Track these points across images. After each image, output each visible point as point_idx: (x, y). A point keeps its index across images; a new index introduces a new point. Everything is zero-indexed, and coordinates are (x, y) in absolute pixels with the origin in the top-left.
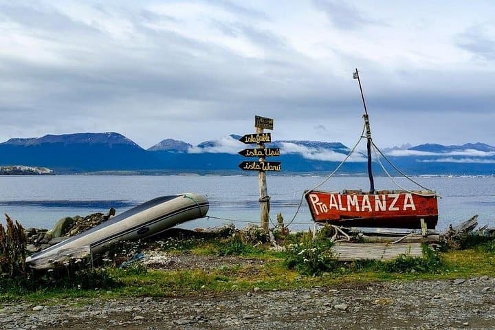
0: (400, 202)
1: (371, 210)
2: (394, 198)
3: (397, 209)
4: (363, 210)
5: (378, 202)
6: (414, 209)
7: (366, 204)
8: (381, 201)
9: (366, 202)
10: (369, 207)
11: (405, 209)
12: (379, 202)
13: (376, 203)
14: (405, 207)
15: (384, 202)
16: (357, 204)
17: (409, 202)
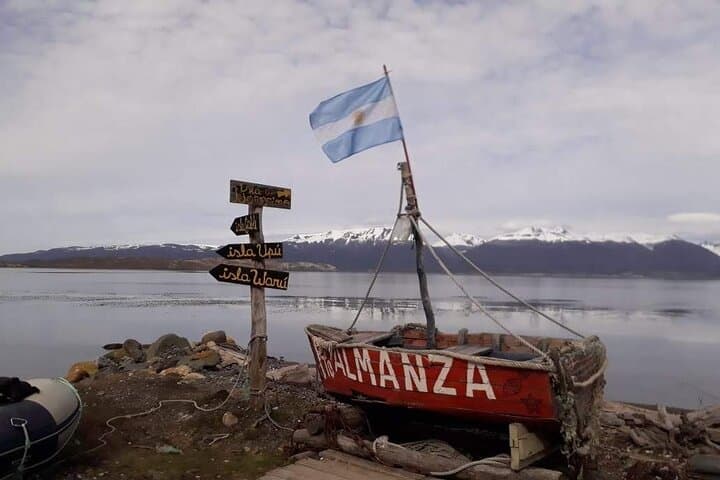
0: (457, 376)
1: (397, 386)
2: (442, 365)
3: (452, 392)
4: (383, 384)
5: (408, 370)
6: (491, 395)
7: (387, 372)
8: (416, 367)
9: (385, 365)
10: (392, 378)
11: (470, 394)
12: (412, 369)
13: (407, 374)
14: (471, 389)
15: (422, 372)
16: (371, 370)
17: (478, 379)
